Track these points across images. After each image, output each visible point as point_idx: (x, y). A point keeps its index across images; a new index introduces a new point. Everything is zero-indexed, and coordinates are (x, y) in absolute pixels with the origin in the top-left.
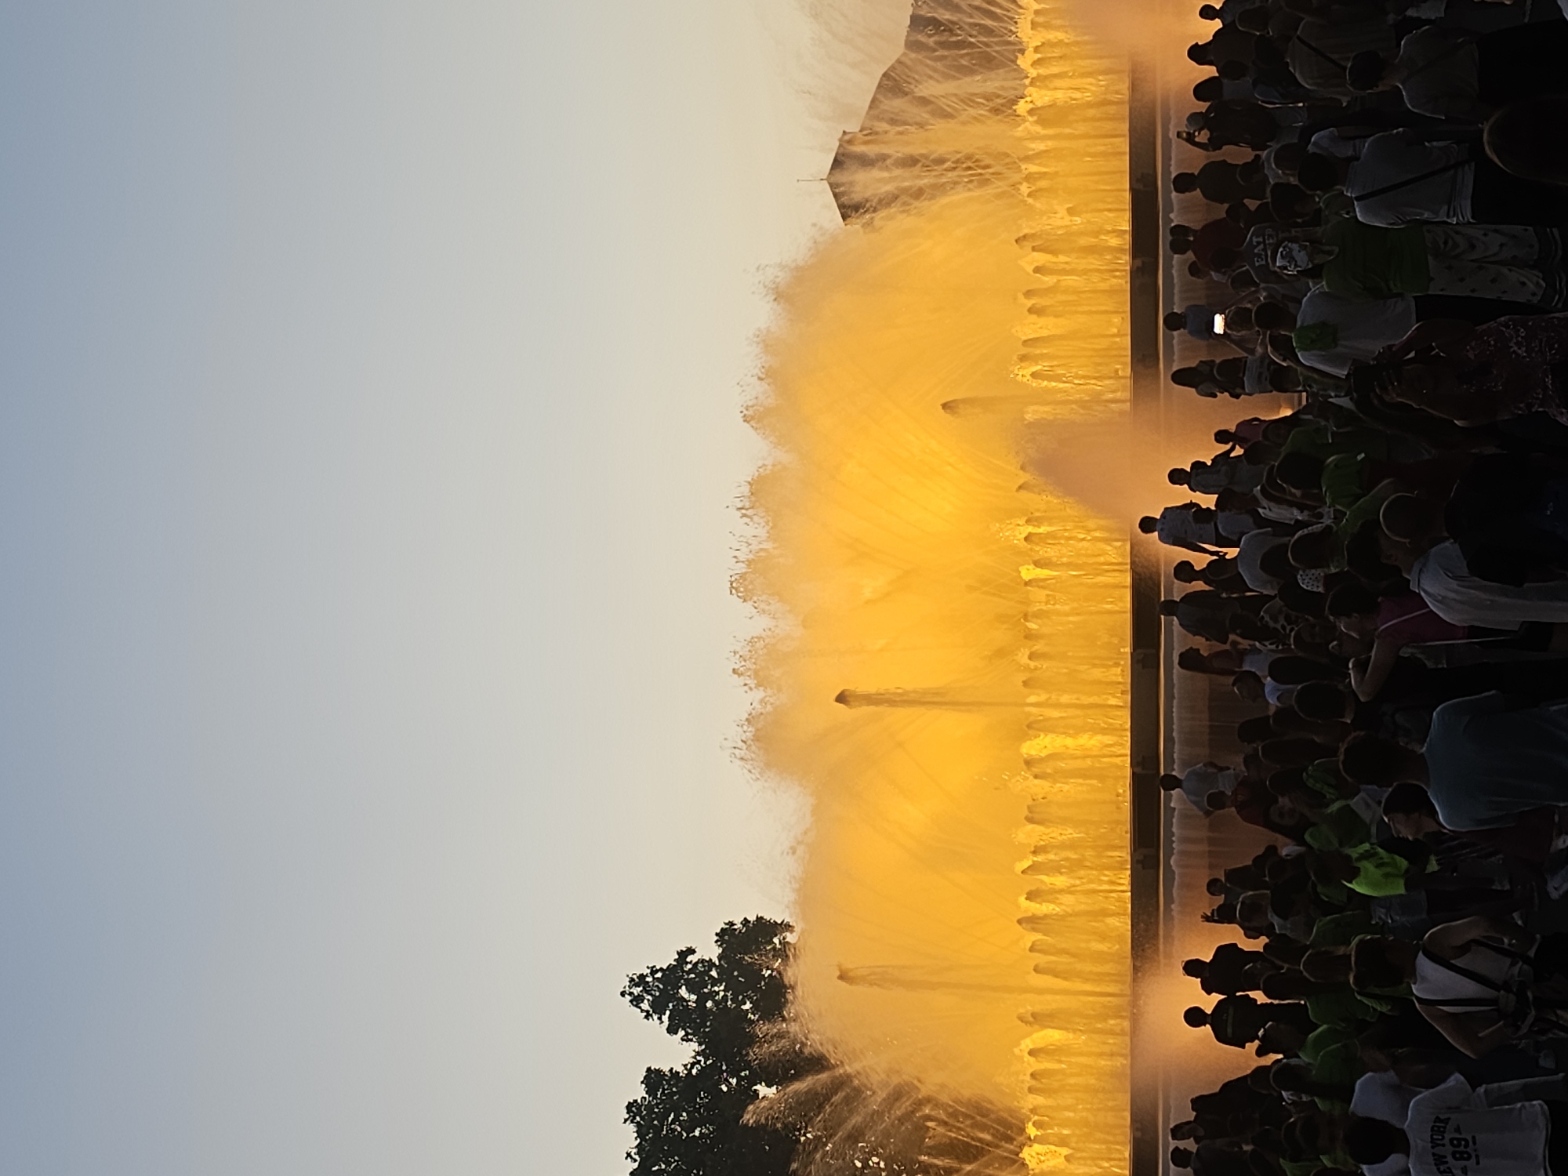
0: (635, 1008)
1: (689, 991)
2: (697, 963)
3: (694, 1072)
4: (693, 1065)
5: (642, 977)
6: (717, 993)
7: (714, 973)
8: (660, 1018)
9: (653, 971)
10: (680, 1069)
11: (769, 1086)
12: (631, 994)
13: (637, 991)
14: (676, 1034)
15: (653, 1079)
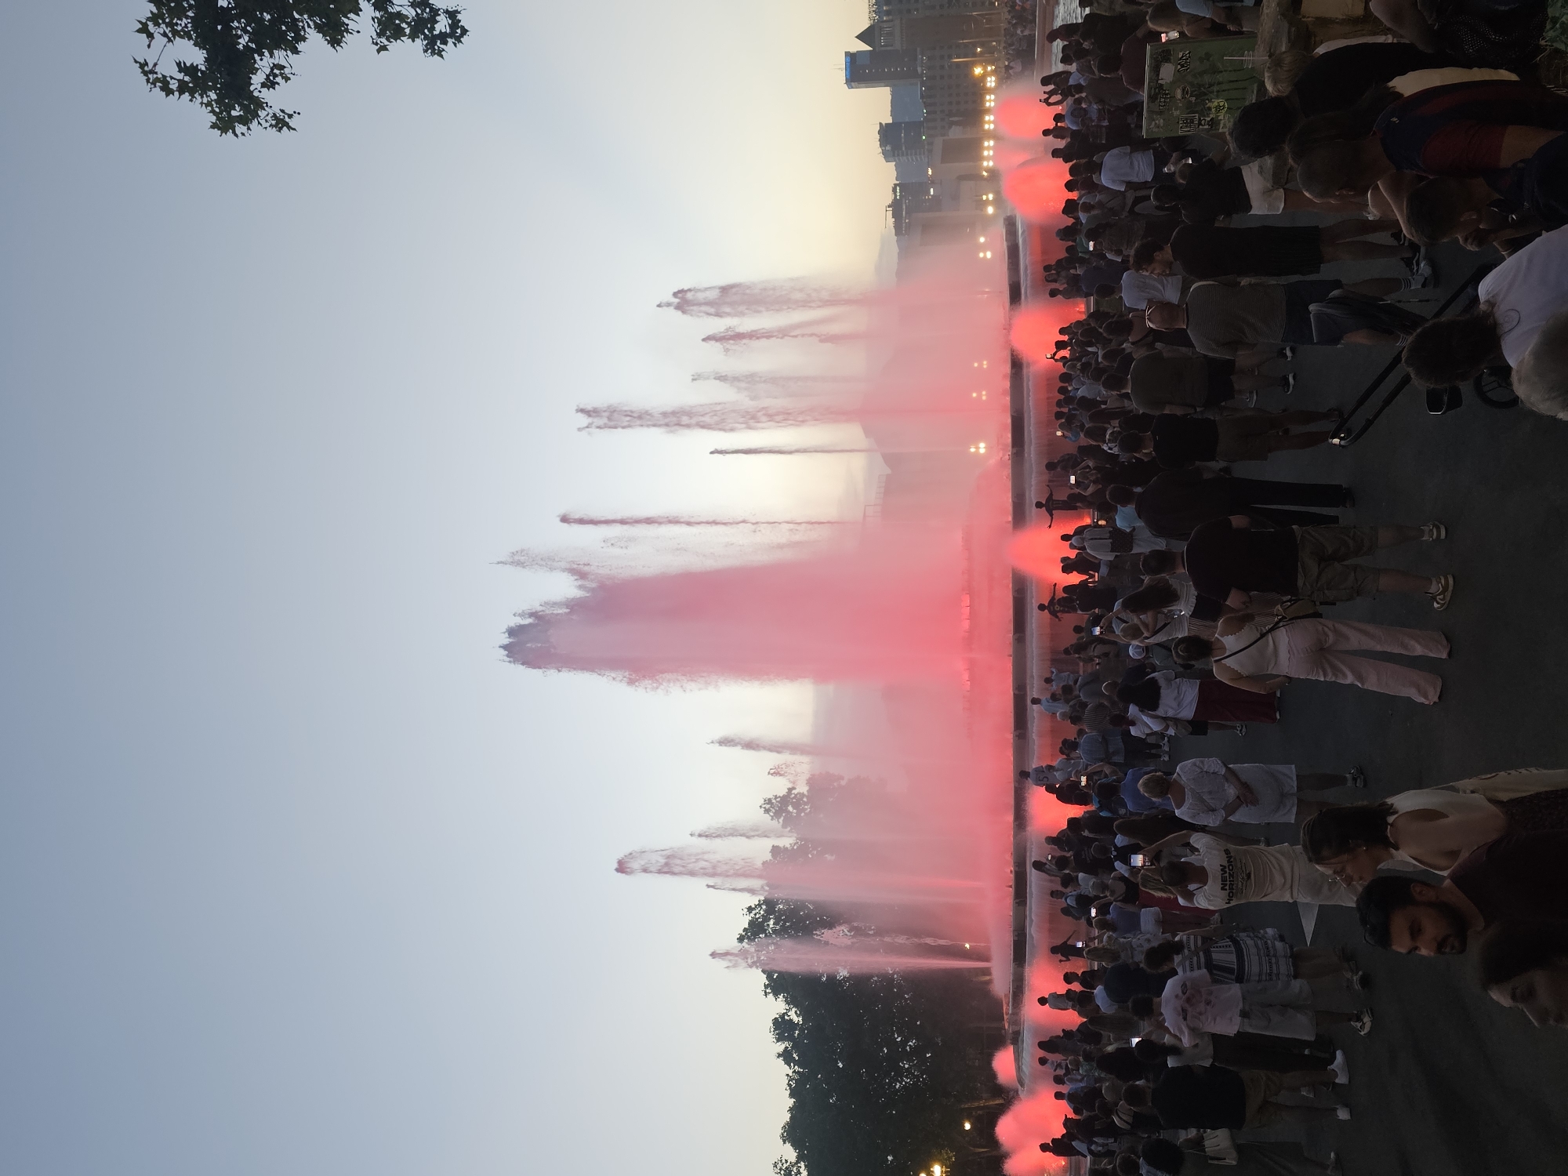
0: (767, 815)
1: (794, 809)
2: (796, 795)
3: (795, 847)
4: (795, 844)
5: (769, 801)
6: (807, 809)
7: (805, 799)
8: (779, 822)
9: (776, 797)
10: (788, 846)
11: (832, 855)
12: (764, 808)
13: (768, 806)
14: (786, 828)
15: (775, 850)
